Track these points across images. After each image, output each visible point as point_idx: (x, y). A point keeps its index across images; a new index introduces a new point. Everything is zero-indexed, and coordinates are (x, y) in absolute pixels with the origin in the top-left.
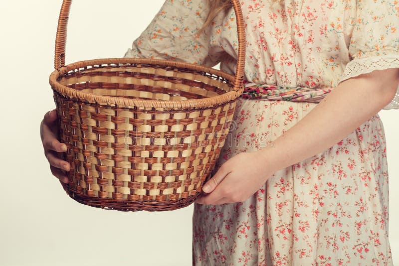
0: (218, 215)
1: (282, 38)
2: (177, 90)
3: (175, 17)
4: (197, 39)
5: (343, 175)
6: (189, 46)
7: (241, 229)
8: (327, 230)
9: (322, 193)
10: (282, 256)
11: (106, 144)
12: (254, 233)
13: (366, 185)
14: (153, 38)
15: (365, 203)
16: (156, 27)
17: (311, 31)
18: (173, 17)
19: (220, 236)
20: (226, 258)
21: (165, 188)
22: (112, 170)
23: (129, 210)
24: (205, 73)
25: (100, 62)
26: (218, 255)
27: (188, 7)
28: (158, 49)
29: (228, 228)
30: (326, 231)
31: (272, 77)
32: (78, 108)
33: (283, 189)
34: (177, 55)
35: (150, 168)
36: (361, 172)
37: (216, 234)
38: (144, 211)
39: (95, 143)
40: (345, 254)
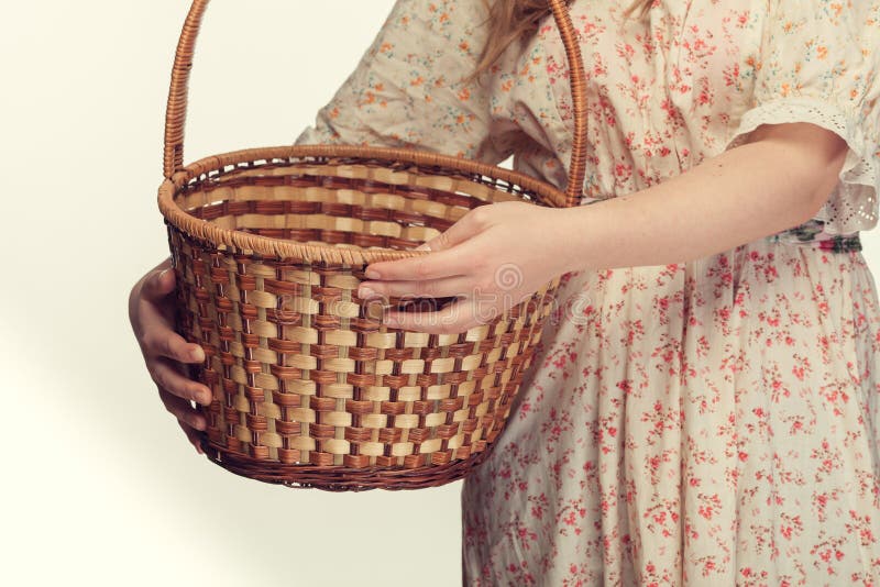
0: (516, 486)
1: (647, 97)
2: (417, 213)
3: (415, 55)
4: (464, 102)
5: (782, 391)
6: (445, 117)
7: (566, 515)
8: (756, 512)
9: (744, 432)
10: (659, 572)
11: (299, 348)
12: (596, 524)
13: (837, 412)
14: (365, 103)
15: (834, 452)
16: (371, 79)
17: (705, 80)
18: (410, 56)
19: (520, 531)
20: (535, 578)
21: (423, 440)
22: (311, 402)
23: (348, 488)
24: (480, 176)
25: (250, 157)
26: (518, 574)
27: (442, 32)
28: (376, 127)
29: (537, 513)
30: (754, 515)
31: (628, 182)
32: (235, 269)
33: (660, 424)
34: (420, 137)
35: (394, 396)
36: (825, 384)
37: (512, 528)
38: (378, 491)
39: (273, 344)
40: (794, 564)
